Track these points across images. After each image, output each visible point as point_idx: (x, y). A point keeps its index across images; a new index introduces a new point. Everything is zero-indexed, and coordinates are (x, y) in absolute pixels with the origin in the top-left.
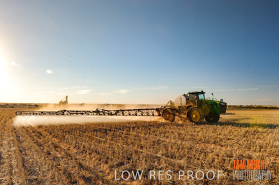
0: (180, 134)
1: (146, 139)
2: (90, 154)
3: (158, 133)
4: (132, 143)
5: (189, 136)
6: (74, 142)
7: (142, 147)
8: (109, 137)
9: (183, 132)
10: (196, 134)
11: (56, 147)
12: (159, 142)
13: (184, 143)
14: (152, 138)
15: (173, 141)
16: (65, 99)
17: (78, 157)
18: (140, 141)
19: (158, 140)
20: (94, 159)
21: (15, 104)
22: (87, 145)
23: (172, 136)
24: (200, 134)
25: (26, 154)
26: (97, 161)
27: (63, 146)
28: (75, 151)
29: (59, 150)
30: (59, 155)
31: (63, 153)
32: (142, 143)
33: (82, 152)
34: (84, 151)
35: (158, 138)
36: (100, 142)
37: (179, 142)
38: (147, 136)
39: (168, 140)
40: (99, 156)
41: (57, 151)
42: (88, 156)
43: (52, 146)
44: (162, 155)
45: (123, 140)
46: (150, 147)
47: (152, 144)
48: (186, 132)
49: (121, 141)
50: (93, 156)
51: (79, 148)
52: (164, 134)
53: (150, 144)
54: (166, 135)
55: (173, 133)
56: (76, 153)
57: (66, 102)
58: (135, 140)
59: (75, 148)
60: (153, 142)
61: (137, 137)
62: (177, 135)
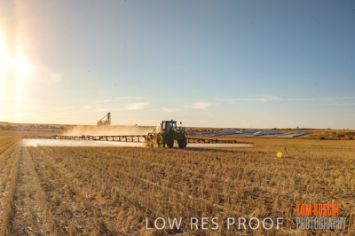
0: (298, 181)
1: (232, 187)
2: (126, 209)
3: (256, 176)
4: (206, 193)
5: (316, 185)
6: (103, 187)
7: (222, 201)
8: (166, 181)
9: (304, 176)
10: (330, 180)
11: (73, 193)
12: (255, 194)
13: (304, 196)
14: (243, 185)
15: (284, 192)
16: (106, 119)
17: (104, 213)
18: (220, 190)
19: (255, 190)
20: (130, 217)
22: (123, 193)
23: (283, 183)
24: (339, 181)
25: (22, 203)
26: (136, 222)
27: (86, 193)
28: (102, 201)
29: (78, 199)
30: (75, 208)
31: (82, 205)
32: (224, 193)
33: (114, 205)
34: (117, 203)
35: (255, 185)
36: (147, 188)
37: (296, 195)
38: (236, 181)
39: (274, 190)
40: (139, 213)
41: (74, 200)
42: (122, 212)
43: (66, 192)
45: (190, 186)
46: (237, 202)
47: (242, 195)
48: (310, 177)
49: (186, 187)
50: (130, 212)
51: (110, 198)
52: (268, 179)
53: (239, 197)
54: (271, 182)
55: (285, 177)
56: (104, 206)
57: (108, 122)
58: (211, 187)
59: (103, 196)
60: (246, 192)
61: (216, 183)
62: (292, 181)
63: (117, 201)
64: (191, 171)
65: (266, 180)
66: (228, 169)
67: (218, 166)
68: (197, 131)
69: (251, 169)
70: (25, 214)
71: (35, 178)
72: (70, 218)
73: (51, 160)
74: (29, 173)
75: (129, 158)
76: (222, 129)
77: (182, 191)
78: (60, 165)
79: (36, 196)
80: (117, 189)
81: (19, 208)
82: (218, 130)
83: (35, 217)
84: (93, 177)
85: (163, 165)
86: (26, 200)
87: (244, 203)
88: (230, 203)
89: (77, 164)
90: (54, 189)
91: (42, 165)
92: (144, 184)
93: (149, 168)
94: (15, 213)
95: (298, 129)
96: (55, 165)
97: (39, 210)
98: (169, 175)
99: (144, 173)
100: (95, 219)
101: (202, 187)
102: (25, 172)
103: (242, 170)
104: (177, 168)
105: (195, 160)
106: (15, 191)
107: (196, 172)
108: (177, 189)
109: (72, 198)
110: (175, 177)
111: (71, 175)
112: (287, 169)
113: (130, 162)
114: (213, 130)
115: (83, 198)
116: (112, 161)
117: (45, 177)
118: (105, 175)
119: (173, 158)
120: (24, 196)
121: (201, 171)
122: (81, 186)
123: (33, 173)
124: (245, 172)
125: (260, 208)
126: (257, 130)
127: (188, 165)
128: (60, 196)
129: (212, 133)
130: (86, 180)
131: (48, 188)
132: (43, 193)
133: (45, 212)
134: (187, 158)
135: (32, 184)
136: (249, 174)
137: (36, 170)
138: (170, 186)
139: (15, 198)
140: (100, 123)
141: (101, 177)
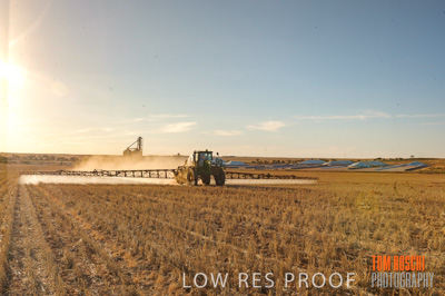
0: (414, 233)
1: (319, 242)
2: (165, 273)
3: (354, 227)
4: (281, 251)
5: (441, 239)
6: (133, 242)
7: (304, 263)
8: (223, 234)
9: (424, 226)
11: (91, 251)
12: (352, 252)
13: (425, 255)
14: (335, 239)
15: (394, 250)
16: (136, 146)
17: (135, 279)
18: (302, 246)
19: (352, 247)
20: (173, 285)
21: (32, 157)
22: (162, 251)
23: (394, 237)
25: (21, 265)
27: (109, 250)
28: (133, 263)
29: (98, 259)
30: (94, 272)
31: (104, 267)
32: (307, 251)
33: (149, 268)
34: (153, 265)
35: (352, 239)
36: (198, 243)
37: (412, 253)
38: (324, 233)
39: (379, 247)
41: (93, 261)
42: (161, 278)
43: (82, 249)
44: (360, 285)
45: (258, 241)
46: (327, 264)
47: (334, 254)
48: (432, 228)
49: (251, 243)
50: (172, 278)
51: (143, 257)
52: (372, 231)
53: (329, 256)
54: (375, 234)
55: (396, 228)
56: (135, 269)
57: (138, 150)
58: (288, 242)
59: (134, 255)
60: (339, 250)
61: (296, 237)
62: (406, 234)
63: (154, 262)
64: (258, 220)
65: (368, 233)
66: (312, 217)
67: (298, 213)
68: (266, 163)
69: (346, 217)
70: (25, 280)
71: (38, 230)
72: (88, 286)
73: (60, 204)
74: (28, 224)
75: (168, 202)
76: (303, 160)
77: (246, 248)
78: (72, 211)
79: (39, 255)
80: (154, 245)
81: (16, 272)
82: (297, 161)
83: (39, 285)
84: (119, 229)
85: (218, 212)
86: (26, 260)
87: (336, 265)
88: (317, 265)
89: (96, 210)
90: (64, 244)
91: (47, 211)
92: (191, 238)
93: (198, 216)
94: (10, 278)
95: (412, 159)
96: (65, 212)
97: (44, 274)
98: (228, 225)
99: (192, 222)
100: (122, 287)
101: (276, 243)
102: (23, 222)
103: (333, 218)
104: (239, 215)
105: (265, 204)
106: (11, 248)
107: (266, 221)
108: (239, 246)
109: (90, 257)
110: (236, 228)
111: (89, 226)
112: (397, 217)
113: (170, 207)
114: (289, 160)
115: (106, 258)
116: (146, 206)
117: (52, 228)
118: (136, 226)
119: (232, 201)
120: (23, 254)
121: (273, 220)
122: (102, 241)
123: (34, 222)
124: (337, 221)
125: (360, 272)
126: (353, 161)
127: (254, 211)
128: (73, 255)
129: (288, 165)
130: (109, 232)
131: (56, 244)
132: (49, 250)
133: (52, 278)
134: (253, 201)
135: (34, 238)
136: (343, 224)
137: (39, 218)
138: (229, 241)
139: (10, 258)
140: (128, 152)
141: (130, 228)
